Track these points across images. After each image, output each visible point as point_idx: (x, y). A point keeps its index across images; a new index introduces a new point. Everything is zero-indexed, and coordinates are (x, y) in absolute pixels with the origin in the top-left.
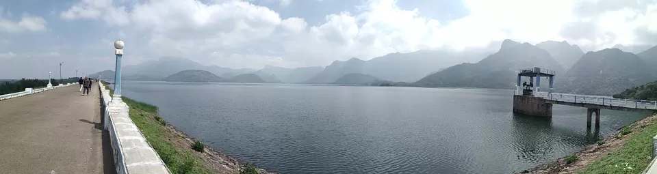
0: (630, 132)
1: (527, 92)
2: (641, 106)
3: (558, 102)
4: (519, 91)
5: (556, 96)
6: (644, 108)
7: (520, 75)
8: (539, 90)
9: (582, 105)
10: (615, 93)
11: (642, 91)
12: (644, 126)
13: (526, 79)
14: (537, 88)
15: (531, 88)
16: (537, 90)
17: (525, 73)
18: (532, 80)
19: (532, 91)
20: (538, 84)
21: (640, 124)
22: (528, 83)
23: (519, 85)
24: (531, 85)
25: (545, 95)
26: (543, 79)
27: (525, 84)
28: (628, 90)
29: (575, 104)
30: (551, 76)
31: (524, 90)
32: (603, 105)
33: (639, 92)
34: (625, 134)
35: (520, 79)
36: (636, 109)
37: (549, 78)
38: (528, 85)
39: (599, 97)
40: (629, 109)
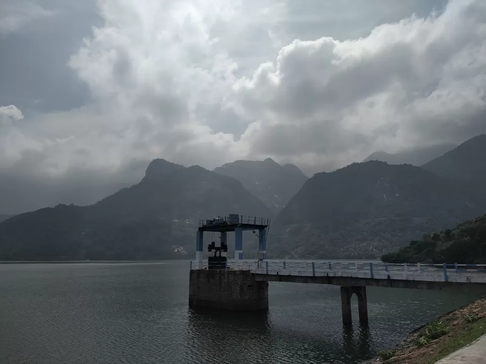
0: (444, 333)
1: (217, 262)
2: (457, 276)
3: (280, 278)
4: (200, 262)
5: (275, 266)
6: (464, 280)
7: (202, 229)
8: (241, 257)
9: (328, 280)
10: (385, 252)
11: (451, 243)
12: (474, 320)
13: (214, 237)
14: (237, 253)
15: (224, 254)
16: (237, 256)
17: (212, 226)
18: (224, 238)
19: (225, 259)
20: (239, 246)
21: (463, 316)
22: (218, 245)
23: (201, 249)
24: (224, 247)
25: (251, 265)
26: (247, 233)
27: (212, 247)
28: (413, 243)
29: (314, 279)
30: (262, 228)
31: (210, 259)
32: (372, 279)
33: (442, 246)
34: (434, 337)
35: (201, 237)
36: (447, 284)
37: (257, 231)
38: (217, 249)
39: (361, 262)
40: (431, 285)
